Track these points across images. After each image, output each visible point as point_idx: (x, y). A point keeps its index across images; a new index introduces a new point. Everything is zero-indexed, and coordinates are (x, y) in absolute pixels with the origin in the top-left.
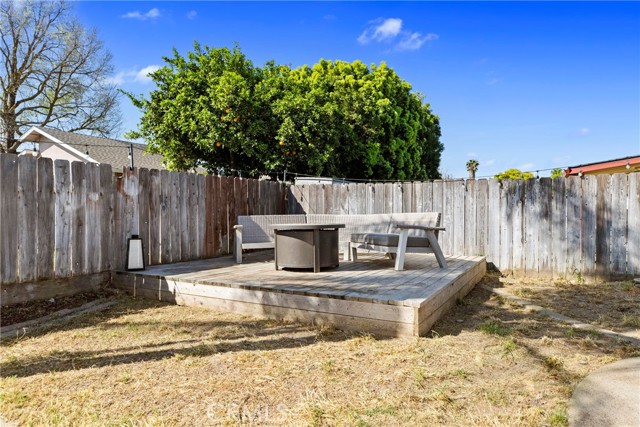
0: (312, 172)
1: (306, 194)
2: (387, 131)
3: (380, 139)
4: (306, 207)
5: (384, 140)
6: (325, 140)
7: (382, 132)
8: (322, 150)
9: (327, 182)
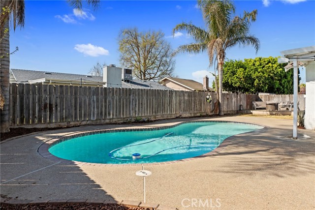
0: (262, 92)
1: (263, 97)
2: (281, 78)
3: (279, 80)
4: (263, 100)
5: (280, 80)
6: (266, 84)
7: (280, 78)
8: (265, 86)
9: (268, 94)
